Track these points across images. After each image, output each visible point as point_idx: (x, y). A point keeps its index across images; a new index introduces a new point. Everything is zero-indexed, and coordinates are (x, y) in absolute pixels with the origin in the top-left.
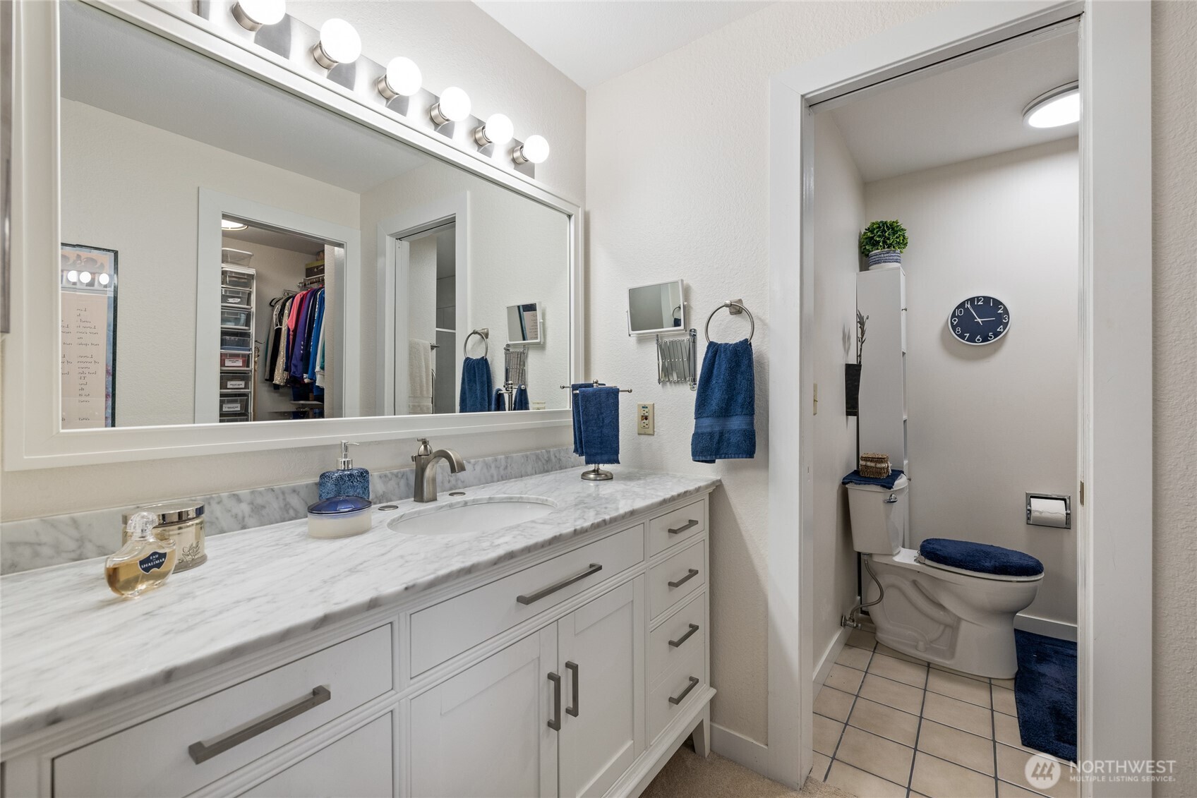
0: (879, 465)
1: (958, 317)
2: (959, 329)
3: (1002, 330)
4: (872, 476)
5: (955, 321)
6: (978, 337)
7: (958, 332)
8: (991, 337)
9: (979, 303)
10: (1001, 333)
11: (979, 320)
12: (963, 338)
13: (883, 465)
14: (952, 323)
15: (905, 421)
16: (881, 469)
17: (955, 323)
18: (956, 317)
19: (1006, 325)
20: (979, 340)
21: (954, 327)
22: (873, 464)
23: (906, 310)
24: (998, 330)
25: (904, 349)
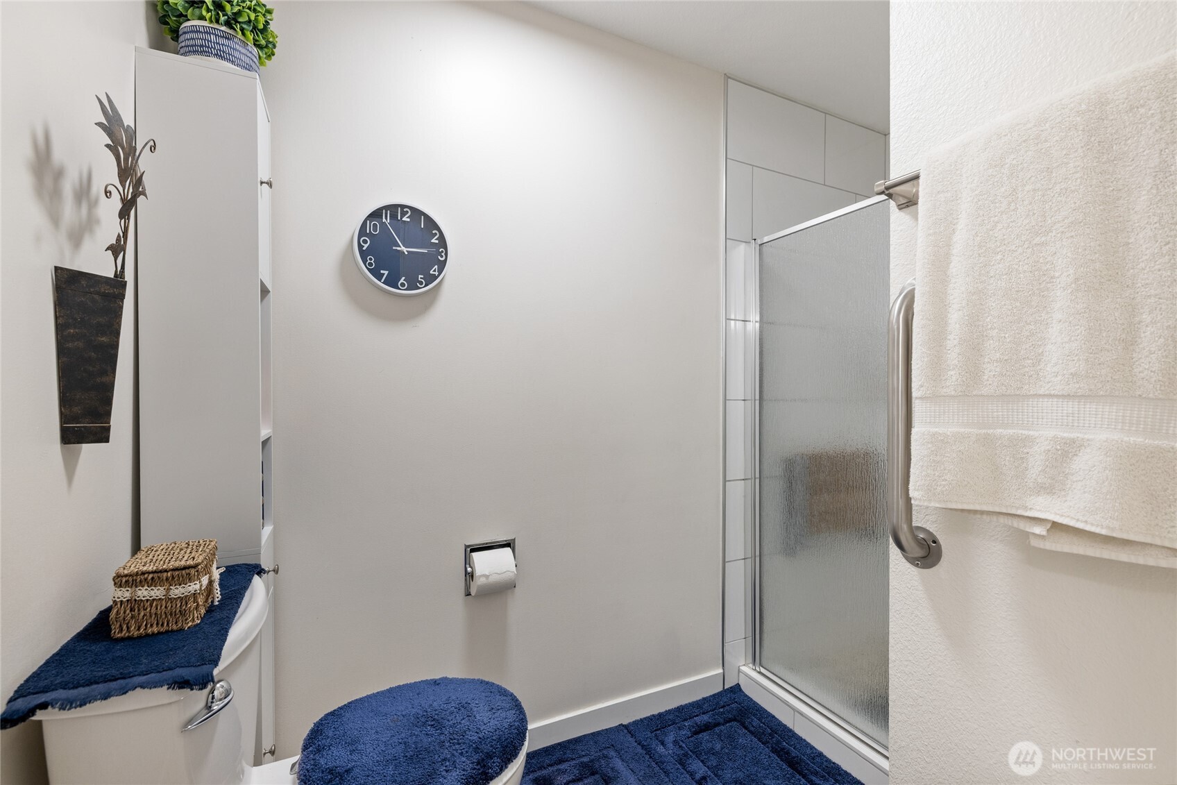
0: (177, 591)
1: (370, 235)
2: (371, 259)
3: (437, 273)
4: (155, 629)
5: (365, 242)
6: (402, 281)
7: (370, 264)
8: (421, 283)
9: (404, 219)
10: (435, 278)
11: (405, 250)
12: (379, 277)
13: (194, 587)
14: (360, 247)
15: (265, 443)
16: (184, 600)
17: (366, 246)
18: (366, 235)
19: (442, 265)
20: (403, 285)
21: (364, 255)
22: (157, 592)
23: (270, 184)
24: (431, 272)
25: (265, 275)
